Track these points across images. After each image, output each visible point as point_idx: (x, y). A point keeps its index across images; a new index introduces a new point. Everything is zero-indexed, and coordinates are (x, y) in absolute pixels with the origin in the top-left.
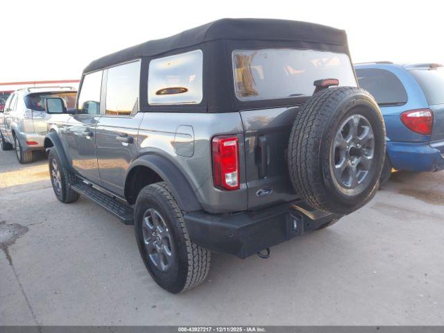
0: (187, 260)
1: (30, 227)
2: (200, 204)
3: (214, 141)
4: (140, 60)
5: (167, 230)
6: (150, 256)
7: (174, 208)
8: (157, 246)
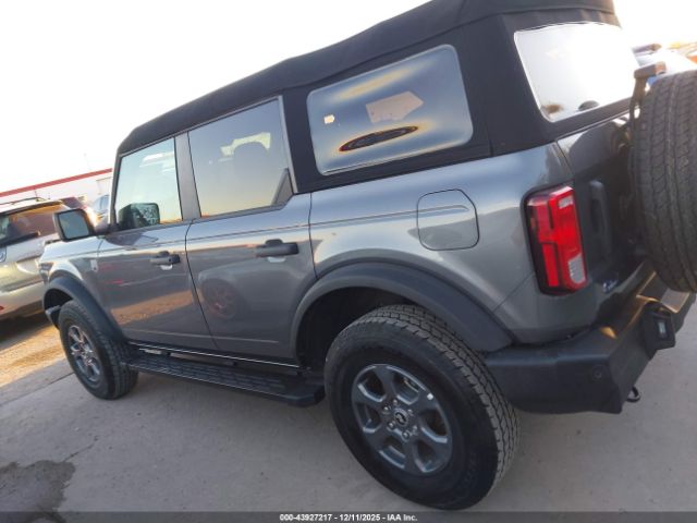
0: (494, 441)
1: (75, 461)
2: (508, 332)
3: (531, 204)
4: (280, 98)
5: (430, 396)
6: (382, 453)
7: (443, 353)
8: (397, 431)
